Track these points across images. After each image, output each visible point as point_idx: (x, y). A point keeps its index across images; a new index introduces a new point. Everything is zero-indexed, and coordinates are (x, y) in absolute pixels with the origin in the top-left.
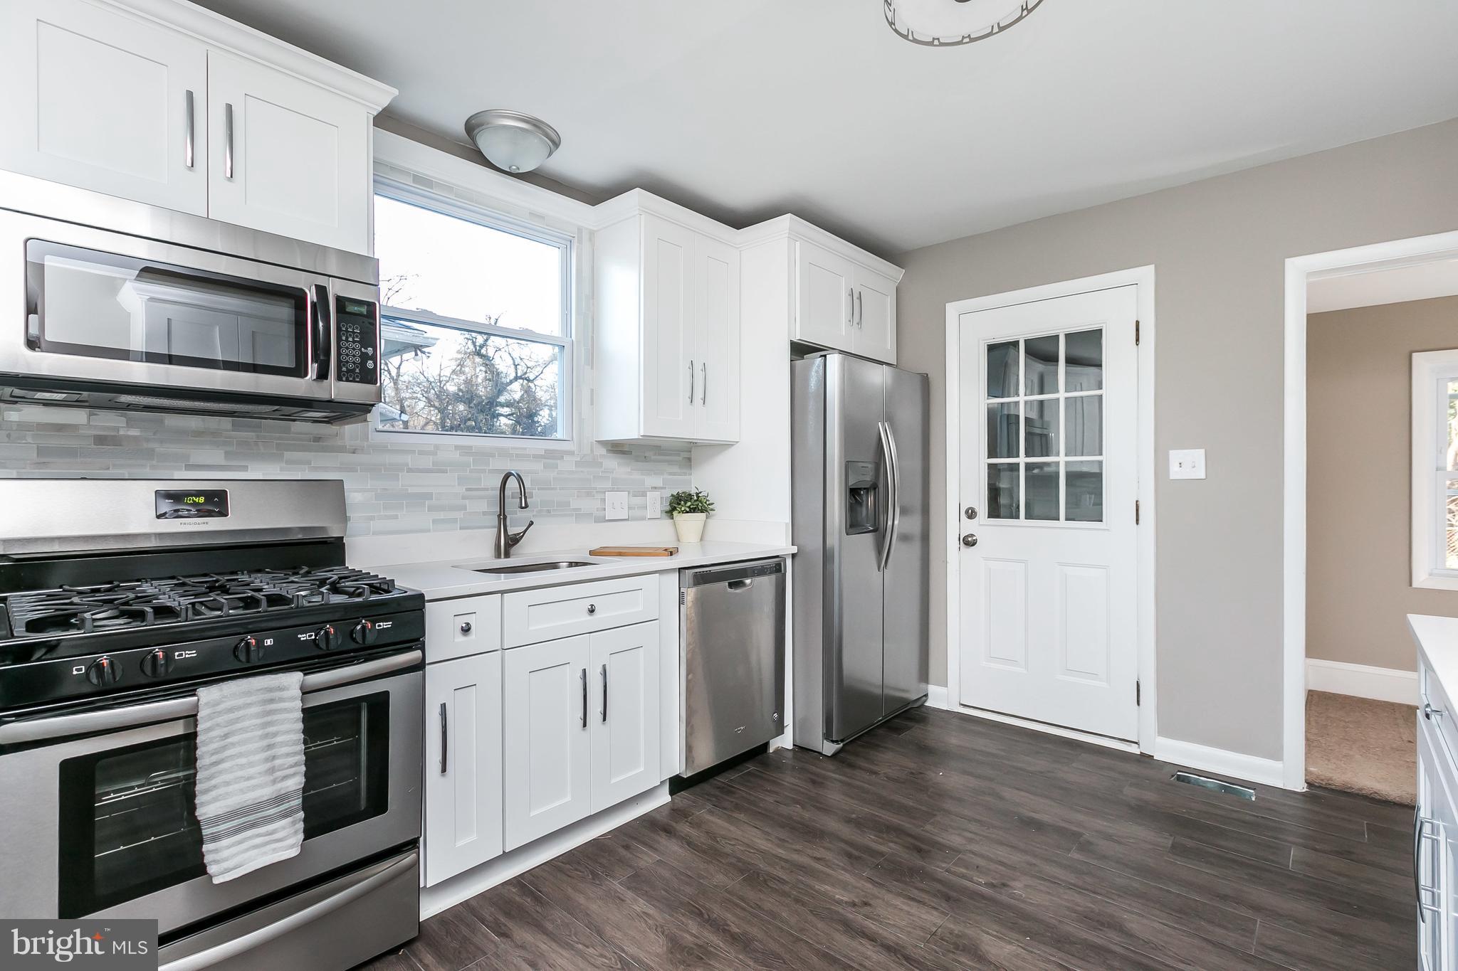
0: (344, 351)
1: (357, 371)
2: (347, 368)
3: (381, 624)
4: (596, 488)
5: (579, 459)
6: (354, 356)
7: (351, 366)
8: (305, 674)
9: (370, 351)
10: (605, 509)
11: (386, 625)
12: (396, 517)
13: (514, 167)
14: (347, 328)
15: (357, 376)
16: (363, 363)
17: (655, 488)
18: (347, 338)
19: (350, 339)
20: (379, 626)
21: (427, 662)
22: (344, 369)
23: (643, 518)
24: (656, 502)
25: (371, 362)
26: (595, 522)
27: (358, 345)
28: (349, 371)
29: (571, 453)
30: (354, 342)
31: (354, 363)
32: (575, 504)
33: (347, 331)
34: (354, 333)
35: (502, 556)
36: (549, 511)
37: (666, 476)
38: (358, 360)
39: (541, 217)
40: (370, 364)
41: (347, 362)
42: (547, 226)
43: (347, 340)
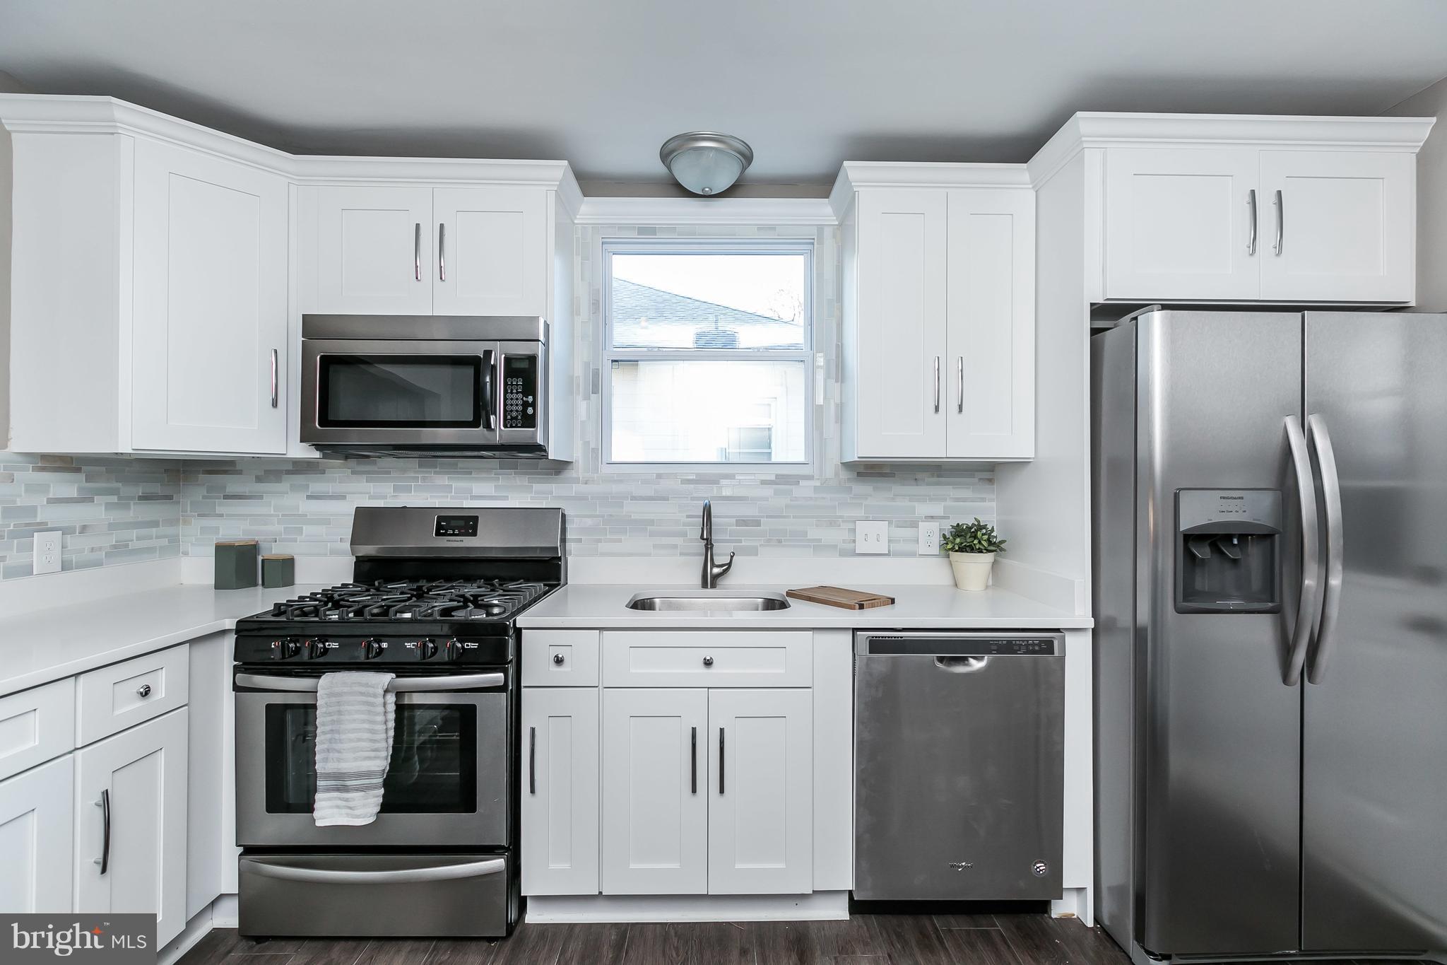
0: (509, 402)
1: (519, 417)
2: (511, 416)
3: (469, 644)
4: (841, 517)
5: (818, 484)
6: (517, 405)
7: (514, 414)
8: (397, 677)
9: (530, 399)
10: (855, 541)
11: (473, 646)
12: (620, 541)
13: (707, 189)
14: (512, 382)
15: (519, 422)
16: (524, 410)
17: (932, 517)
18: (512, 390)
19: (515, 391)
20: (468, 645)
21: (522, 685)
22: (509, 417)
23: (913, 554)
24: (930, 535)
25: (531, 408)
26: (840, 555)
27: (520, 396)
28: (512, 418)
29: (809, 478)
30: (517, 393)
31: (517, 411)
32: (813, 533)
33: (512, 385)
34: (517, 385)
35: (709, 587)
36: (780, 541)
37: (949, 503)
38: (520, 408)
39: (772, 228)
40: (530, 411)
41: (512, 411)
42: (778, 235)
43: (512, 393)
